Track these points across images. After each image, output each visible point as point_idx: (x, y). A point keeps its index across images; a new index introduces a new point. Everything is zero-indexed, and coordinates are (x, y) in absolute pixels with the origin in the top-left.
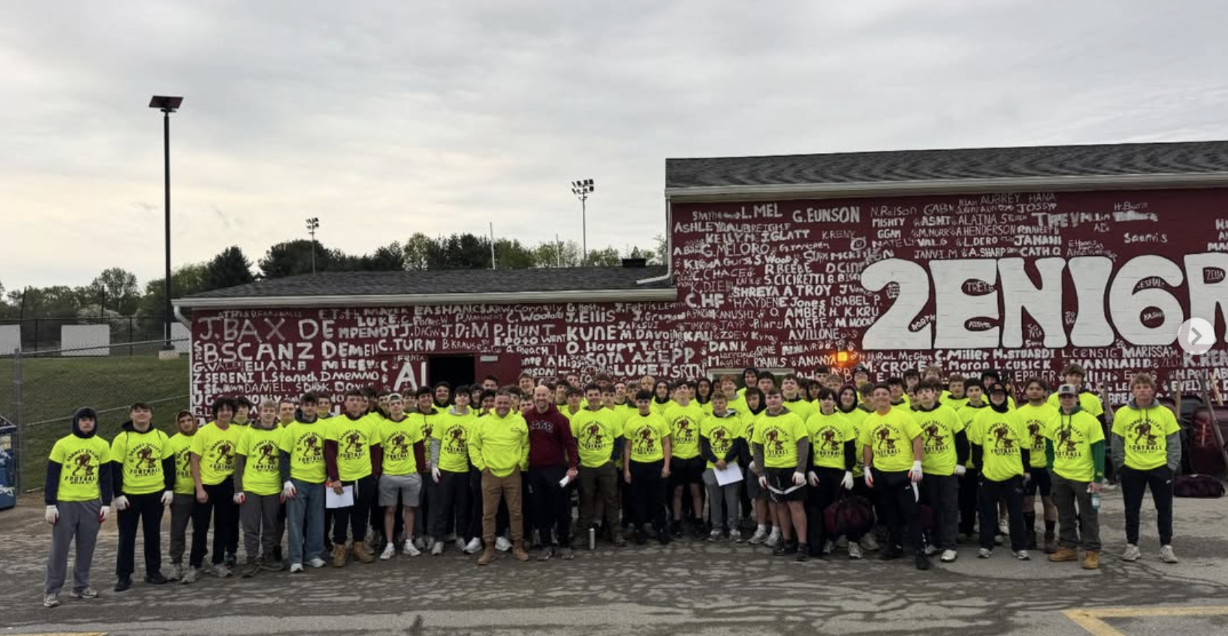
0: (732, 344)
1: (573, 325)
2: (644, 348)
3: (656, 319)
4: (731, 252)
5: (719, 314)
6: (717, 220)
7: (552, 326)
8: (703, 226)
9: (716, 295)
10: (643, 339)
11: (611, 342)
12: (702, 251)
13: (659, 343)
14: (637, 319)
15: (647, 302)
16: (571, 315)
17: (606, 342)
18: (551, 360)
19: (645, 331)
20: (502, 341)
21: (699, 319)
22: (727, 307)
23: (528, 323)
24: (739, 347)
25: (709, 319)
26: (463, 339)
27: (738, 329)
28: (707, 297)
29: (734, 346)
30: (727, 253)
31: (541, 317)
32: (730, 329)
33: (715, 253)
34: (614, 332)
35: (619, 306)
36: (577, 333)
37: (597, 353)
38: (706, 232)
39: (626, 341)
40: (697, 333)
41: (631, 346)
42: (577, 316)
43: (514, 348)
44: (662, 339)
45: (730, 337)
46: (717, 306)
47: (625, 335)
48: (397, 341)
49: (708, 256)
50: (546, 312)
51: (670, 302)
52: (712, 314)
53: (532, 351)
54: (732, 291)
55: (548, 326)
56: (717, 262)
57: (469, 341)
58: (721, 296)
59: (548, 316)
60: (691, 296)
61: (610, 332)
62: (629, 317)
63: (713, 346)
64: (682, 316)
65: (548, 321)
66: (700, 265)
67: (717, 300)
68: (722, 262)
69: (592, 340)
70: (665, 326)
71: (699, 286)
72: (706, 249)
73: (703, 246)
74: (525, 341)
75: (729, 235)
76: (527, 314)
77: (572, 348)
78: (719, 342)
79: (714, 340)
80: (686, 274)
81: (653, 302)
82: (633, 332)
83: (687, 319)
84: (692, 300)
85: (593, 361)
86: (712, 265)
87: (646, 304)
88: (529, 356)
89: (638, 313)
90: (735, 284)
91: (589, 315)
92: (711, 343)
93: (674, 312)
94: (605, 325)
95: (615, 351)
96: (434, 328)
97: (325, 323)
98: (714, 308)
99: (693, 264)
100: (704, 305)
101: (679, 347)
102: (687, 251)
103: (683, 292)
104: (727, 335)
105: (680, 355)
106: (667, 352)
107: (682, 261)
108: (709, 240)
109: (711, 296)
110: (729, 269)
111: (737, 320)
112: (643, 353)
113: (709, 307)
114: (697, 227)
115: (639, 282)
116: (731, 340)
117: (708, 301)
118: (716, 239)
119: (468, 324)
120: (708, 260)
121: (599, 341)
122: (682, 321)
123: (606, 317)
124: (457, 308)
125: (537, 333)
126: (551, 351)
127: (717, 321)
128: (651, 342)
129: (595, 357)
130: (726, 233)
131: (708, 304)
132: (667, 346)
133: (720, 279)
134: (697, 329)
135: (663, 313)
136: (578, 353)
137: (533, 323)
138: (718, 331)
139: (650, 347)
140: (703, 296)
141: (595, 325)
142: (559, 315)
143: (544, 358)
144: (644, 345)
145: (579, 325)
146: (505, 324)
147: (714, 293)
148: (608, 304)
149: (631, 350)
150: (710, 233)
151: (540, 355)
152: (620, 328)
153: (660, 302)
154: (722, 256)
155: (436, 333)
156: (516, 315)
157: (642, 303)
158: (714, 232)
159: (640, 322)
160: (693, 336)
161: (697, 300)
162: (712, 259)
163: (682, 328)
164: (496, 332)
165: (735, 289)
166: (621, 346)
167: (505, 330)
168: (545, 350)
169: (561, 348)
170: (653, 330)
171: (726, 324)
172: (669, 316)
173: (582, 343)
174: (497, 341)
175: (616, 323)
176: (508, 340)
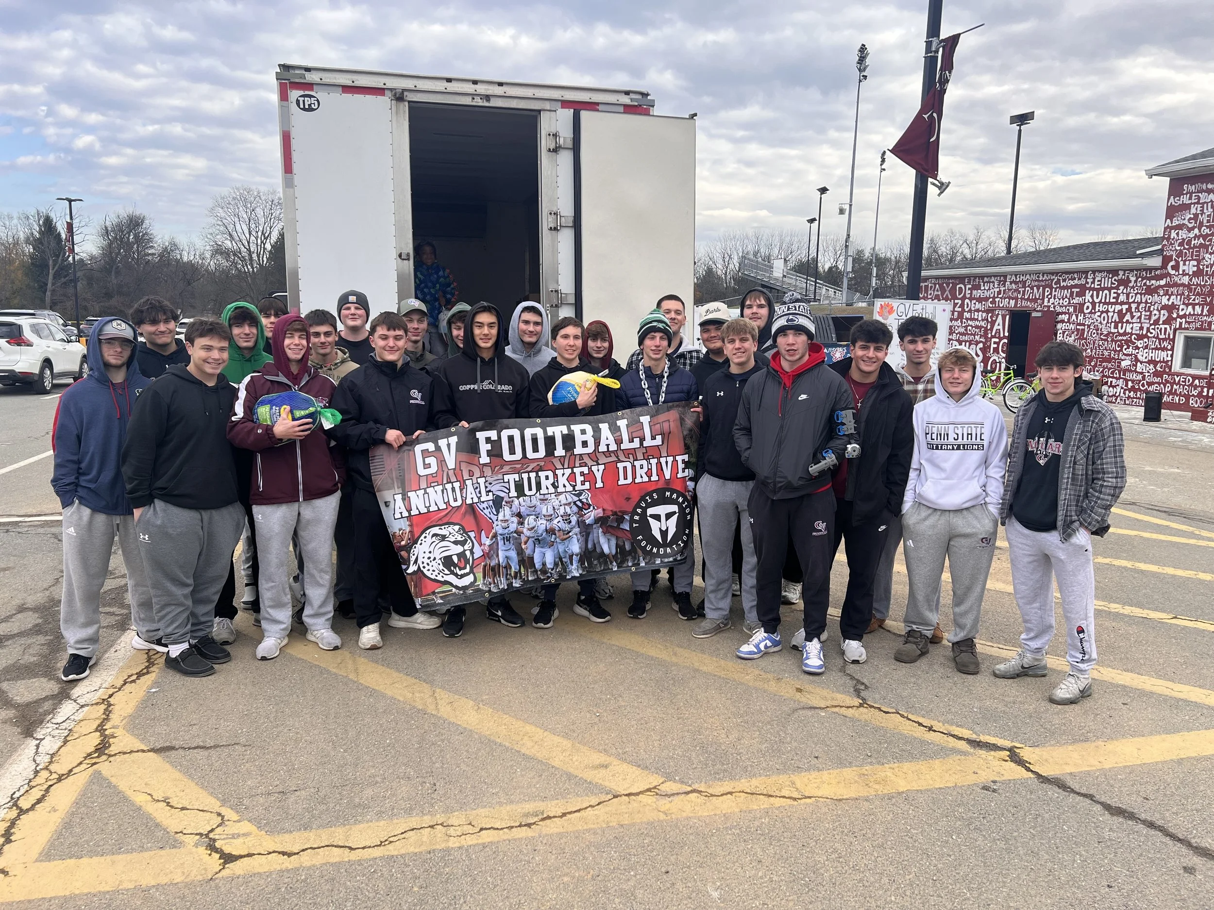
0: (1197, 307)
1: (1090, 289)
2: (1133, 310)
3: (1145, 284)
4: (1208, 221)
5: (1191, 280)
6: (1201, 191)
7: (1078, 290)
8: (1190, 198)
9: (1192, 262)
10: (1134, 302)
11: (1112, 304)
12: (1186, 222)
13: (1144, 305)
14: (1131, 285)
15: (1140, 270)
16: (1090, 281)
17: (1110, 303)
18: (1074, 317)
19: (1136, 294)
20: (1049, 302)
21: (1176, 285)
22: (1198, 273)
23: (1064, 288)
24: (1202, 311)
25: (1183, 285)
26: (1028, 299)
27: (1204, 294)
28: (1184, 264)
29: (1198, 309)
30: (1205, 221)
31: (1072, 282)
32: (1198, 294)
33: (1196, 223)
34: (1115, 295)
35: (1121, 273)
36: (1092, 296)
37: (1102, 312)
38: (1192, 203)
39: (1122, 303)
40: (1172, 297)
41: (1125, 307)
42: (1093, 282)
43: (1054, 307)
44: (1146, 302)
45: (1197, 301)
46: (1191, 273)
47: (1122, 298)
48: (997, 300)
49: (1190, 226)
50: (1075, 279)
51: (1156, 269)
52: (1186, 280)
53: (1064, 310)
54: (1204, 258)
55: (1075, 290)
56: (1196, 231)
57: (1031, 300)
58: (1195, 263)
59: (1076, 282)
60: (1172, 263)
61: (1113, 295)
62: (1125, 283)
63: (1183, 310)
64: (1163, 282)
65: (1076, 286)
66: (1183, 234)
67: (1190, 267)
68: (1200, 231)
69: (1100, 302)
70: (1150, 291)
71: (1180, 254)
72: (1190, 219)
73: (1188, 216)
74: (1061, 301)
75: (1210, 204)
76: (1064, 280)
77: (1088, 308)
78: (1187, 305)
79: (1184, 304)
80: (1171, 244)
81: (1144, 270)
82: (1128, 298)
83: (1167, 285)
84: (1173, 268)
85: (1099, 319)
86: (1192, 235)
87: (1139, 270)
88: (1062, 313)
89: (1133, 279)
90: (1207, 252)
91: (1101, 281)
92: (1181, 307)
93: (1158, 278)
94: (1109, 289)
95: (1114, 312)
96: (1015, 290)
97: (968, 287)
98: (1188, 274)
99: (1178, 234)
100: (1181, 272)
101: (1158, 310)
102: (1176, 222)
103: (1166, 260)
104: (1194, 300)
105: (1157, 317)
106: (1148, 313)
107: (1170, 232)
108: (1193, 210)
109: (1187, 263)
110: (1205, 237)
111: (1204, 286)
112: (1132, 313)
113: (1184, 274)
114: (1185, 199)
115: (1138, 252)
116: (1196, 304)
117: (1185, 268)
118: (1199, 209)
119: (1032, 288)
120: (1190, 230)
121: (1105, 303)
122: (1162, 287)
123: (1112, 283)
124: (1028, 276)
125: (1068, 295)
126: (1075, 311)
127: (1188, 286)
128: (1139, 304)
129: (1100, 316)
130: (1207, 203)
131: (1184, 271)
132: (1149, 307)
133: (1196, 247)
134: (1172, 294)
135: (1150, 279)
136: (1091, 313)
137: (1067, 288)
138: (1188, 295)
139: (1137, 308)
140: (1181, 263)
141: (1103, 289)
142: (1083, 281)
143: (1070, 314)
144: (1134, 306)
145: (1094, 289)
146: (1051, 288)
147: (1190, 260)
148: (1114, 272)
149: (1124, 311)
150: (1194, 203)
151: (1069, 314)
152: (1119, 292)
153: (1150, 269)
154: (1201, 224)
155: (1015, 294)
156: (1058, 282)
157: (1137, 270)
158: (1198, 203)
159: (1133, 287)
160: (1168, 300)
161: (1176, 268)
162: (1193, 228)
163: (1161, 293)
164: (1046, 294)
165: (1207, 256)
166: (1118, 307)
167: (1051, 294)
168: (1071, 310)
169: (1081, 308)
170: (1141, 294)
171: (1195, 289)
172: (1153, 282)
173: (1094, 304)
174: (1046, 304)
175: (1117, 288)
176: (1052, 300)
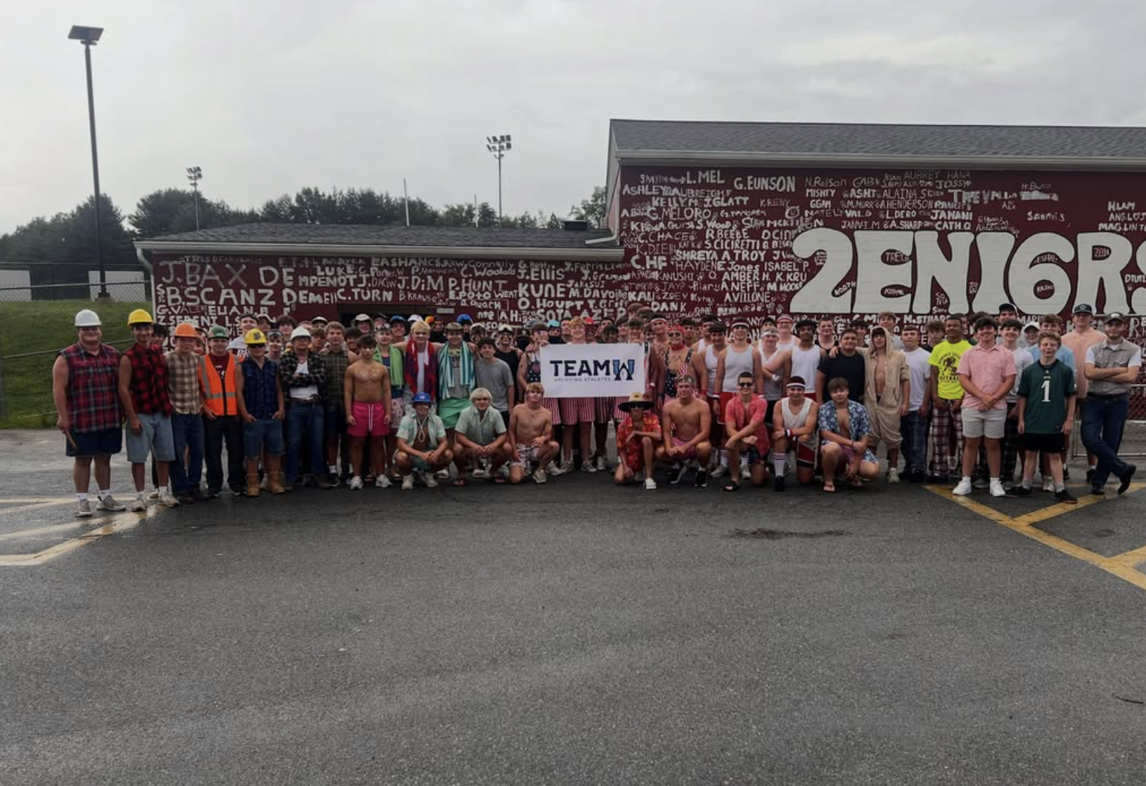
0: (672, 304)
1: (524, 281)
2: (591, 306)
3: (603, 278)
4: (675, 216)
5: (661, 275)
6: (663, 184)
7: (505, 282)
8: (650, 189)
9: (659, 258)
10: (591, 298)
11: (560, 299)
12: (648, 214)
13: (605, 301)
14: (585, 278)
15: (595, 262)
16: (522, 272)
17: (556, 299)
18: (503, 314)
19: (593, 290)
20: (457, 294)
21: (643, 280)
22: (669, 269)
23: (480, 278)
24: (679, 307)
25: (652, 280)
26: (419, 291)
27: (679, 291)
28: (651, 259)
29: (674, 306)
30: (671, 216)
31: (493, 273)
32: (672, 290)
33: (660, 216)
34: (563, 290)
35: (568, 265)
36: (529, 290)
37: (547, 309)
38: (652, 195)
39: (574, 299)
40: (641, 293)
41: (579, 304)
42: (528, 273)
43: (468, 302)
44: (608, 298)
45: (672, 298)
46: (660, 268)
47: (573, 293)
48: (355, 291)
49: (654, 219)
50: (498, 268)
51: (616, 263)
52: (655, 275)
53: (485, 305)
54: (674, 254)
55: (501, 282)
56: (662, 225)
57: (425, 293)
58: (665, 259)
59: (500, 272)
60: (636, 257)
61: (559, 290)
62: (577, 276)
63: (655, 306)
64: (627, 277)
65: (501, 277)
66: (646, 227)
67: (660, 262)
68: (666, 225)
69: (542, 297)
70: (611, 286)
71: (644, 248)
72: (652, 212)
73: (650, 209)
74: (479, 295)
75: (674, 199)
76: (481, 269)
77: (524, 304)
78: (661, 302)
79: (656, 300)
80: (632, 236)
81: (600, 262)
82: (582, 293)
83: (631, 280)
84: (637, 262)
85: (543, 317)
86: (656, 229)
87: (594, 263)
88: (483, 310)
89: (586, 272)
90: (677, 248)
91: (540, 272)
92: (653, 304)
93: (623, 272)
94: (554, 283)
95: (564, 308)
96: (390, 279)
97: (285, 271)
98: (657, 269)
99: (639, 226)
100: (648, 267)
101: (624, 306)
102: (634, 213)
103: (629, 253)
104: (668, 296)
105: (624, 314)
106: (612, 310)
107: (629, 223)
108: (655, 203)
109: (655, 258)
110: (673, 232)
111: (678, 282)
112: (590, 311)
113: (652, 269)
114: (644, 190)
115: (587, 242)
116: (672, 301)
117: (652, 262)
118: (662, 203)
119: (424, 277)
120: (654, 223)
121: (549, 298)
122: (627, 282)
123: (556, 275)
124: (413, 261)
125: (490, 288)
126: (504, 306)
127: (660, 282)
128: (598, 300)
129: (544, 314)
130: (672, 197)
131: (651, 266)
132: (613, 304)
133: (664, 242)
134: (640, 290)
135: (610, 273)
136: (530, 309)
137: (486, 278)
138: (660, 292)
139: (596, 304)
140: (648, 257)
141: (545, 282)
142: (512, 272)
143: (497, 313)
144: (591, 303)
145: (530, 282)
146: (459, 278)
147: (658, 256)
148: (558, 263)
149: (579, 308)
150: (656, 196)
151: (493, 309)
152: (569, 286)
153: (607, 262)
154: (666, 220)
155: (392, 284)
156: (470, 270)
157: (591, 262)
158: (660, 195)
159: (587, 281)
160: (636, 296)
161: (642, 261)
162: (657, 222)
163: (626, 288)
164: (451, 285)
165: (678, 252)
166: (569, 304)
167: (459, 284)
168: (498, 305)
169: (512, 304)
170: (600, 289)
171: (668, 286)
172: (615, 276)
173: (532, 300)
174: (452, 295)
175: (565, 281)
176: (463, 293)
